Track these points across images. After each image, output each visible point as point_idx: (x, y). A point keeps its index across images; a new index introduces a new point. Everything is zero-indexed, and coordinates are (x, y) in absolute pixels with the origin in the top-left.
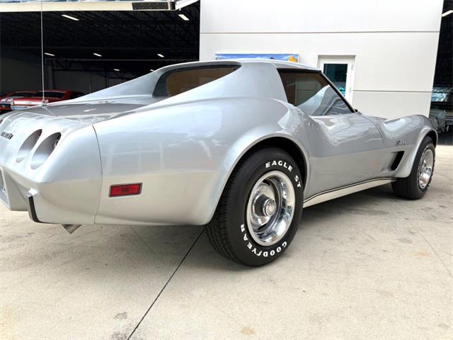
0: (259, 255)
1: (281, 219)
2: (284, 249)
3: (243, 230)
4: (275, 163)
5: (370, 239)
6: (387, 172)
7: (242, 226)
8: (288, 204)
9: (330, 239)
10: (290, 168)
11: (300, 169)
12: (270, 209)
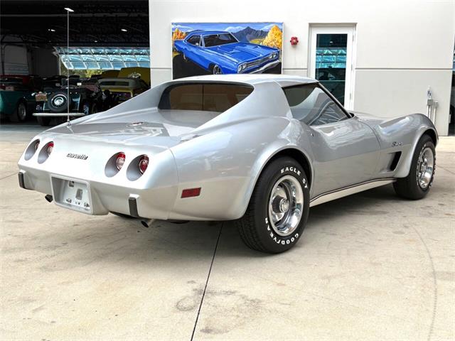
0: (279, 242)
1: (292, 214)
2: (296, 240)
3: (267, 222)
4: (287, 169)
5: (368, 233)
6: (386, 173)
7: (266, 219)
8: (298, 202)
9: (333, 234)
10: (299, 173)
11: (306, 174)
12: (285, 207)
